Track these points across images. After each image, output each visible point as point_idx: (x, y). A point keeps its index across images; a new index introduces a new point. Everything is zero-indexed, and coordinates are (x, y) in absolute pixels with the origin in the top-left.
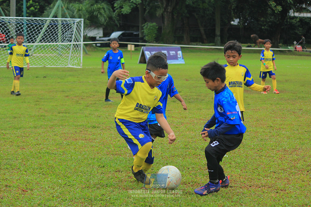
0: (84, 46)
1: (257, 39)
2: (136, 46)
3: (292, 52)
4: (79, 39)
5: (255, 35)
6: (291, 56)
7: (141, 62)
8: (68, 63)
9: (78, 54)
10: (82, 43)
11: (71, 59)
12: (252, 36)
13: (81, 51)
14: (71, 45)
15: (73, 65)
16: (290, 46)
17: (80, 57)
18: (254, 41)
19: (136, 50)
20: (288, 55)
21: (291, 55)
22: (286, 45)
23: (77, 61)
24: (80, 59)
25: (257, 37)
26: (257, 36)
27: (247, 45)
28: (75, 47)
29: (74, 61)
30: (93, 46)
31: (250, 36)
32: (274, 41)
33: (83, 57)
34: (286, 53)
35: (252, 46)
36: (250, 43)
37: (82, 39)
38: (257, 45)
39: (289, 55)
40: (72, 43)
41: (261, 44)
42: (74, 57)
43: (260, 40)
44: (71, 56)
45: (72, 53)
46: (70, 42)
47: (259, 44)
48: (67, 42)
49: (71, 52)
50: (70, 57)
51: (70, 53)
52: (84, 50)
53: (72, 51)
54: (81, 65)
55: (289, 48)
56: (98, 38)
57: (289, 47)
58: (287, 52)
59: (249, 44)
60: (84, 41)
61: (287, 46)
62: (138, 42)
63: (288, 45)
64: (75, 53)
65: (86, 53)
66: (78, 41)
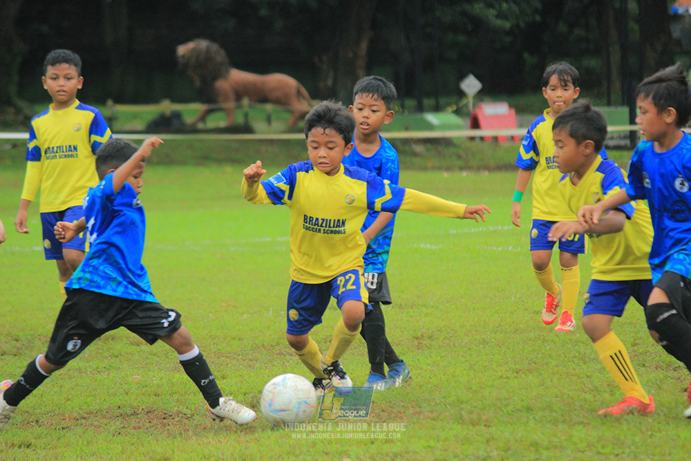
1: (218, 74)
3: (452, 150)
5: (203, 44)
6: (446, 175)
12: (182, 50)
16: (437, 109)
18: (198, 83)
20: (425, 169)
21: (448, 169)
22: (410, 103)
25: (220, 55)
26: (215, 47)
27: (150, 111)
31: (174, 51)
32: (330, 82)
34: (415, 154)
35: (189, 119)
36: (175, 100)
38: (220, 110)
39: (434, 168)
41: (246, 101)
43: (238, 76)
47: (231, 104)
55: (430, 127)
57: (432, 118)
58: (419, 148)
59: (167, 107)
61: (420, 109)
63: (427, 102)
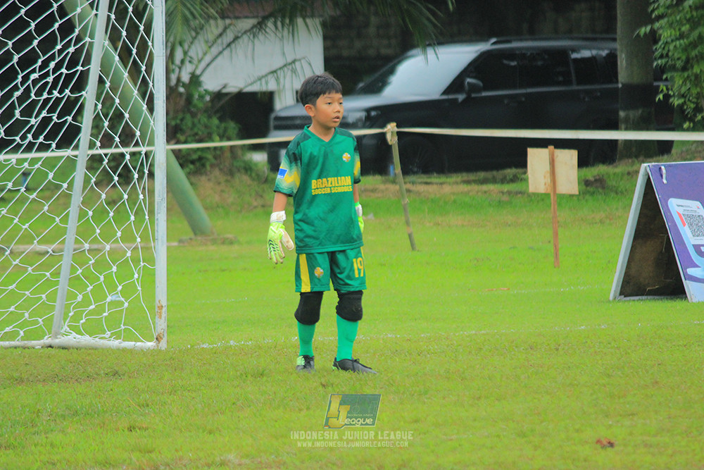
0: (180, 174)
2: (589, 154)
4: (135, 115)
7: (632, 287)
8: (56, 312)
9: (127, 237)
10: (161, 150)
11: (74, 280)
13: (151, 212)
14: (71, 162)
15: (93, 329)
17: (151, 260)
19: (592, 187)
23: (128, 290)
24: (149, 276)
28: (104, 180)
29: (99, 294)
30: (248, 168)
33: (171, 260)
37: (159, 122)
40: (83, 150)
42: (101, 265)
44: (79, 255)
45: (84, 232)
46: (67, 141)
48: (44, 148)
49: (72, 224)
50: (66, 261)
51: (70, 236)
52: (178, 203)
53: (82, 214)
54: (161, 325)
56: (285, 104)
60: (173, 133)
62: (614, 126)
64: (108, 235)
65: (197, 229)
66: (127, 137)
